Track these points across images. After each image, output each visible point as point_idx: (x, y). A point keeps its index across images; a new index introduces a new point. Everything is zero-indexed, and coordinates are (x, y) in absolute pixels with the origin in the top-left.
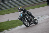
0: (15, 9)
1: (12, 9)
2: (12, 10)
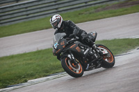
0: (98, 11)
1: (91, 11)
2: (90, 13)
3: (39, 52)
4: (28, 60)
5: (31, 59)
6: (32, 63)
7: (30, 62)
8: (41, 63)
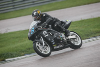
3: (82, 21)
4: (74, 27)
5: (76, 26)
6: (77, 29)
7: (76, 28)
8: (83, 29)
